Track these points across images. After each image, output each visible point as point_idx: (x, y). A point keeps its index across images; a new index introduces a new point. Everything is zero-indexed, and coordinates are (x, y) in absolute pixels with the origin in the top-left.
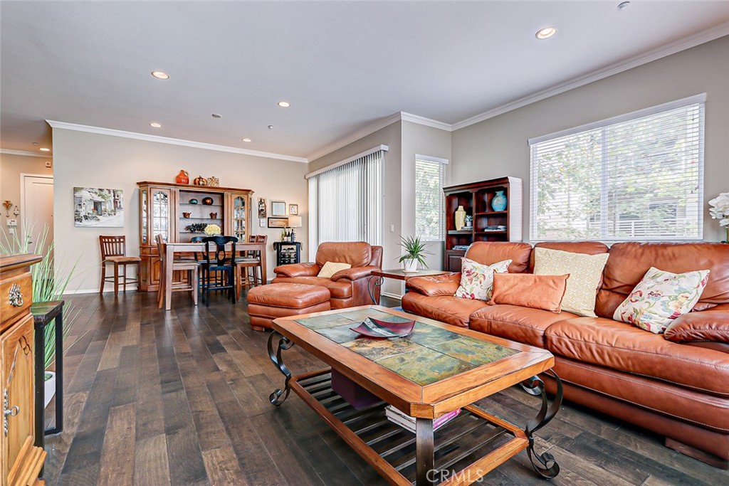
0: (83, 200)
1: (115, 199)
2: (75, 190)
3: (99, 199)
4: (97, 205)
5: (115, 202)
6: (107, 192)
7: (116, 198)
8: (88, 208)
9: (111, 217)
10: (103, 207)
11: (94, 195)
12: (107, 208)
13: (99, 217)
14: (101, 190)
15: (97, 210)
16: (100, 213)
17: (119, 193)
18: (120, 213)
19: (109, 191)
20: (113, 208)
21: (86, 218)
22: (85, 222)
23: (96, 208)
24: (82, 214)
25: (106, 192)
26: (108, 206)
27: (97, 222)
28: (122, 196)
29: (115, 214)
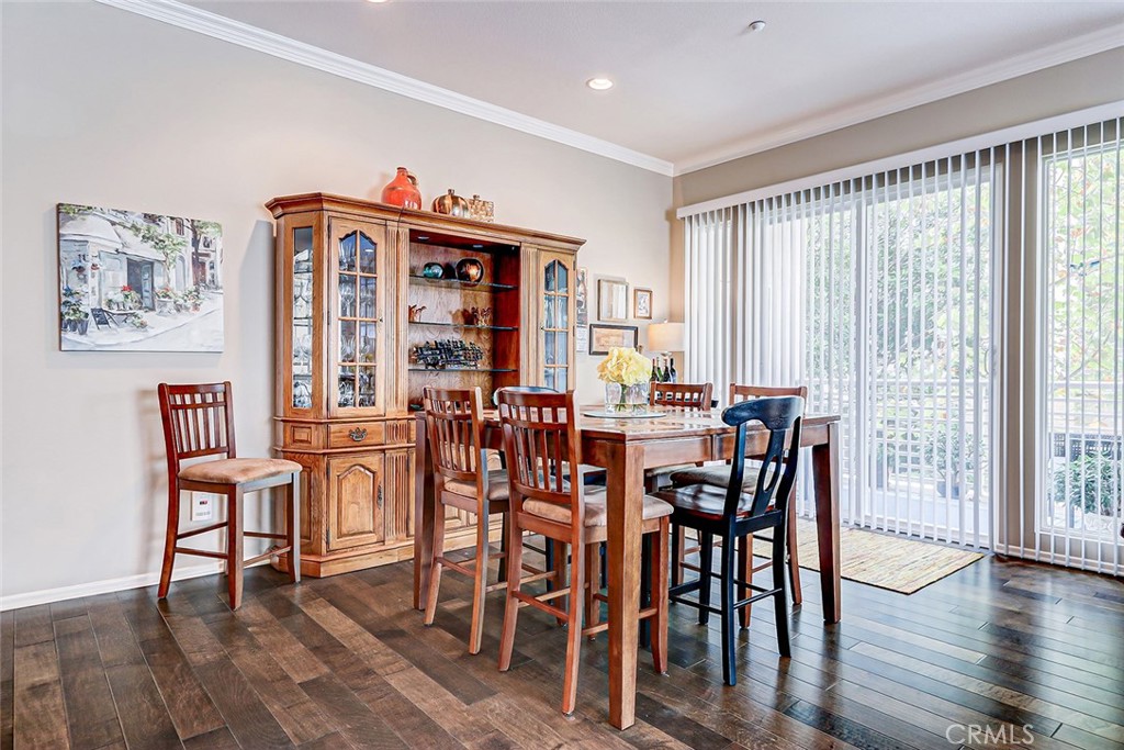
0: (92, 251)
1: (196, 254)
2: (62, 212)
3: (147, 251)
4: (138, 270)
5: (198, 264)
6: (172, 228)
7: (202, 249)
8: (106, 285)
9: (183, 318)
10: (159, 282)
11: (128, 235)
12: (172, 284)
13: (146, 317)
14: (152, 219)
15: (139, 290)
16: (147, 302)
17: (210, 233)
18: (213, 303)
19: (180, 225)
20: (191, 287)
21: (102, 318)
22: (97, 336)
23: (134, 285)
24: (87, 305)
25: (166, 229)
26: (175, 277)
27: (138, 335)
28: (218, 244)
29: (196, 307)
